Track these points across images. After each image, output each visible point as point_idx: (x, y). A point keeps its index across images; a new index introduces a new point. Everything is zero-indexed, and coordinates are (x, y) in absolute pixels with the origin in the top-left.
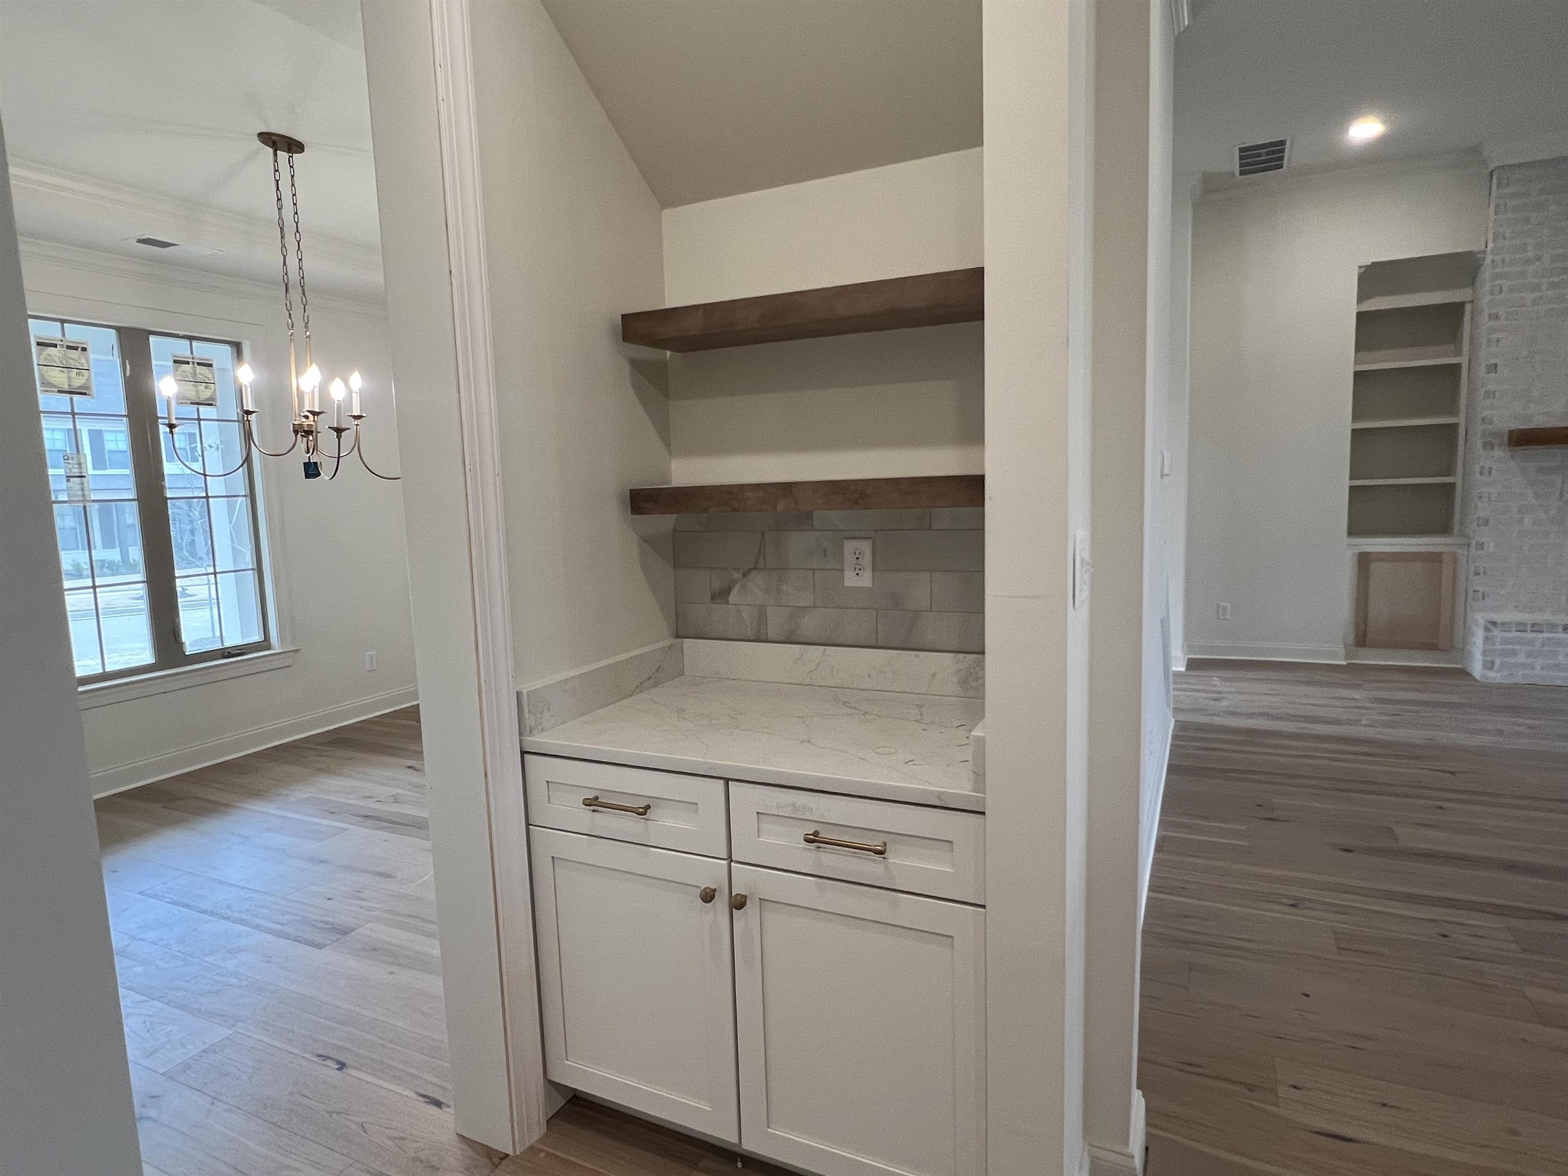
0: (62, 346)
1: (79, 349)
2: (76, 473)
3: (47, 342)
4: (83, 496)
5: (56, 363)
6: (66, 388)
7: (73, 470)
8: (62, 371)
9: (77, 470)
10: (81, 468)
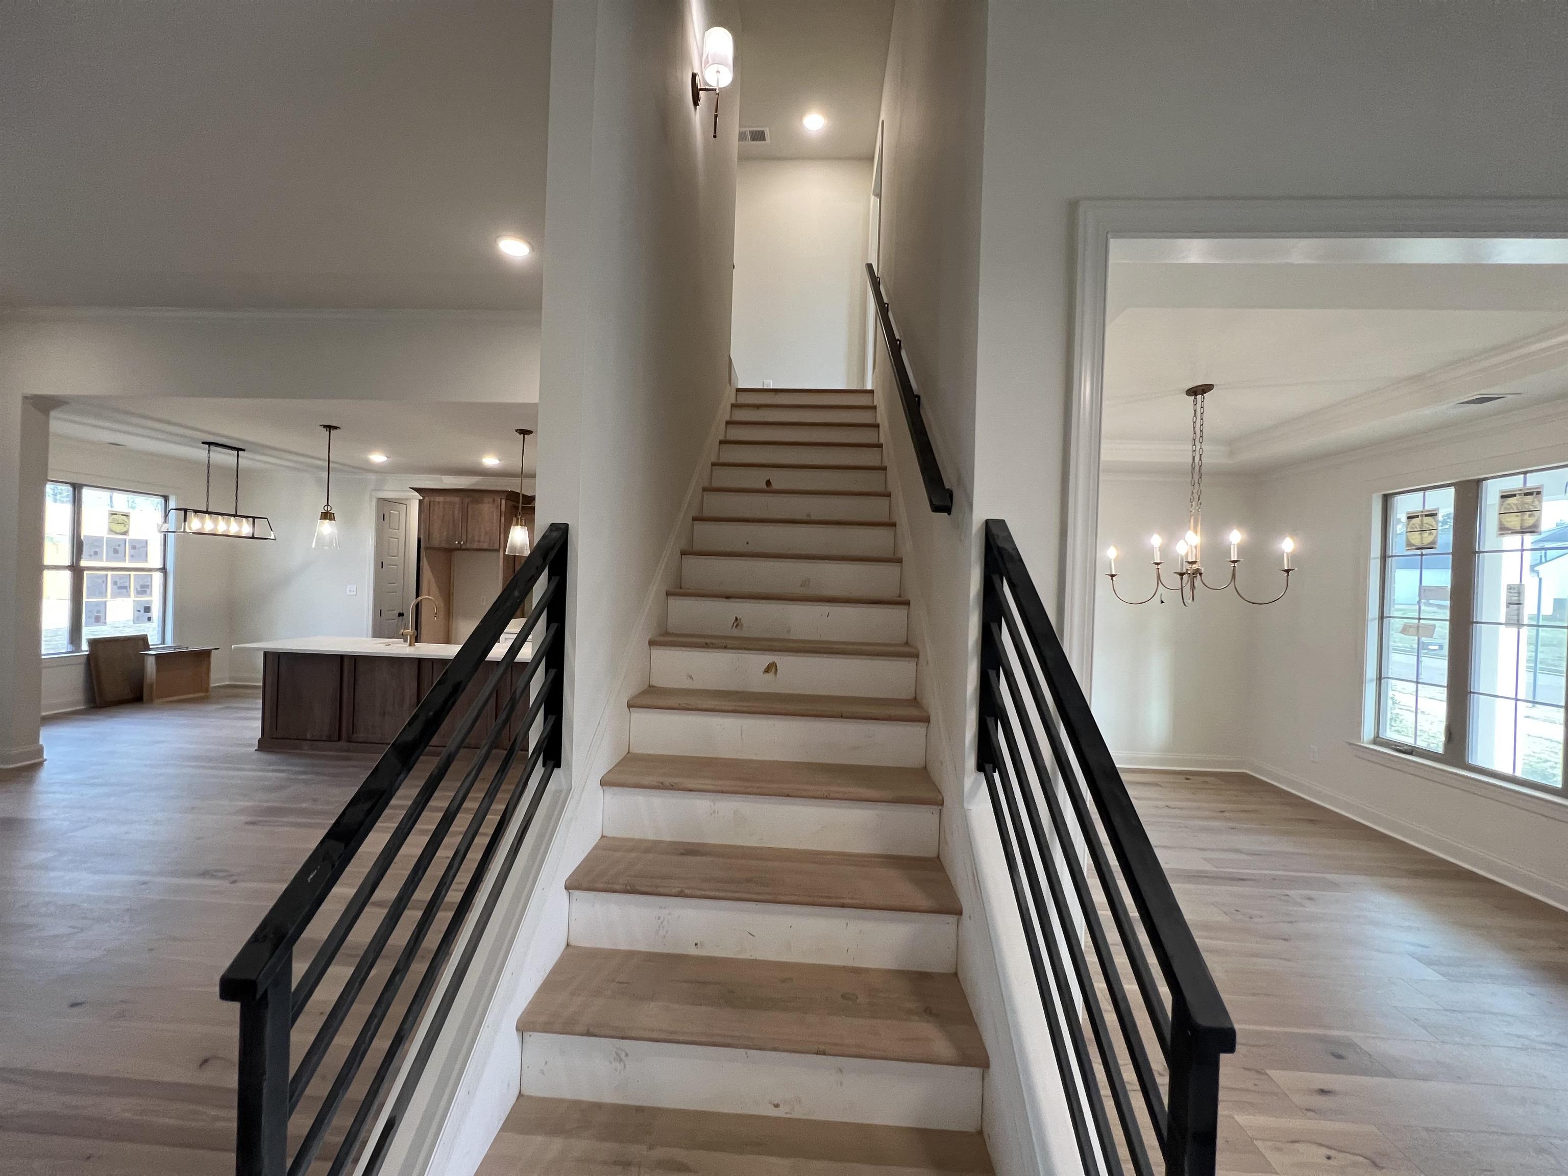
0: (1520, 494)
1: (1535, 494)
2: (1515, 600)
3: (1508, 493)
4: (1518, 620)
5: (1513, 509)
6: (1518, 528)
7: (1514, 598)
8: (1517, 516)
9: (1516, 598)
10: (1519, 596)
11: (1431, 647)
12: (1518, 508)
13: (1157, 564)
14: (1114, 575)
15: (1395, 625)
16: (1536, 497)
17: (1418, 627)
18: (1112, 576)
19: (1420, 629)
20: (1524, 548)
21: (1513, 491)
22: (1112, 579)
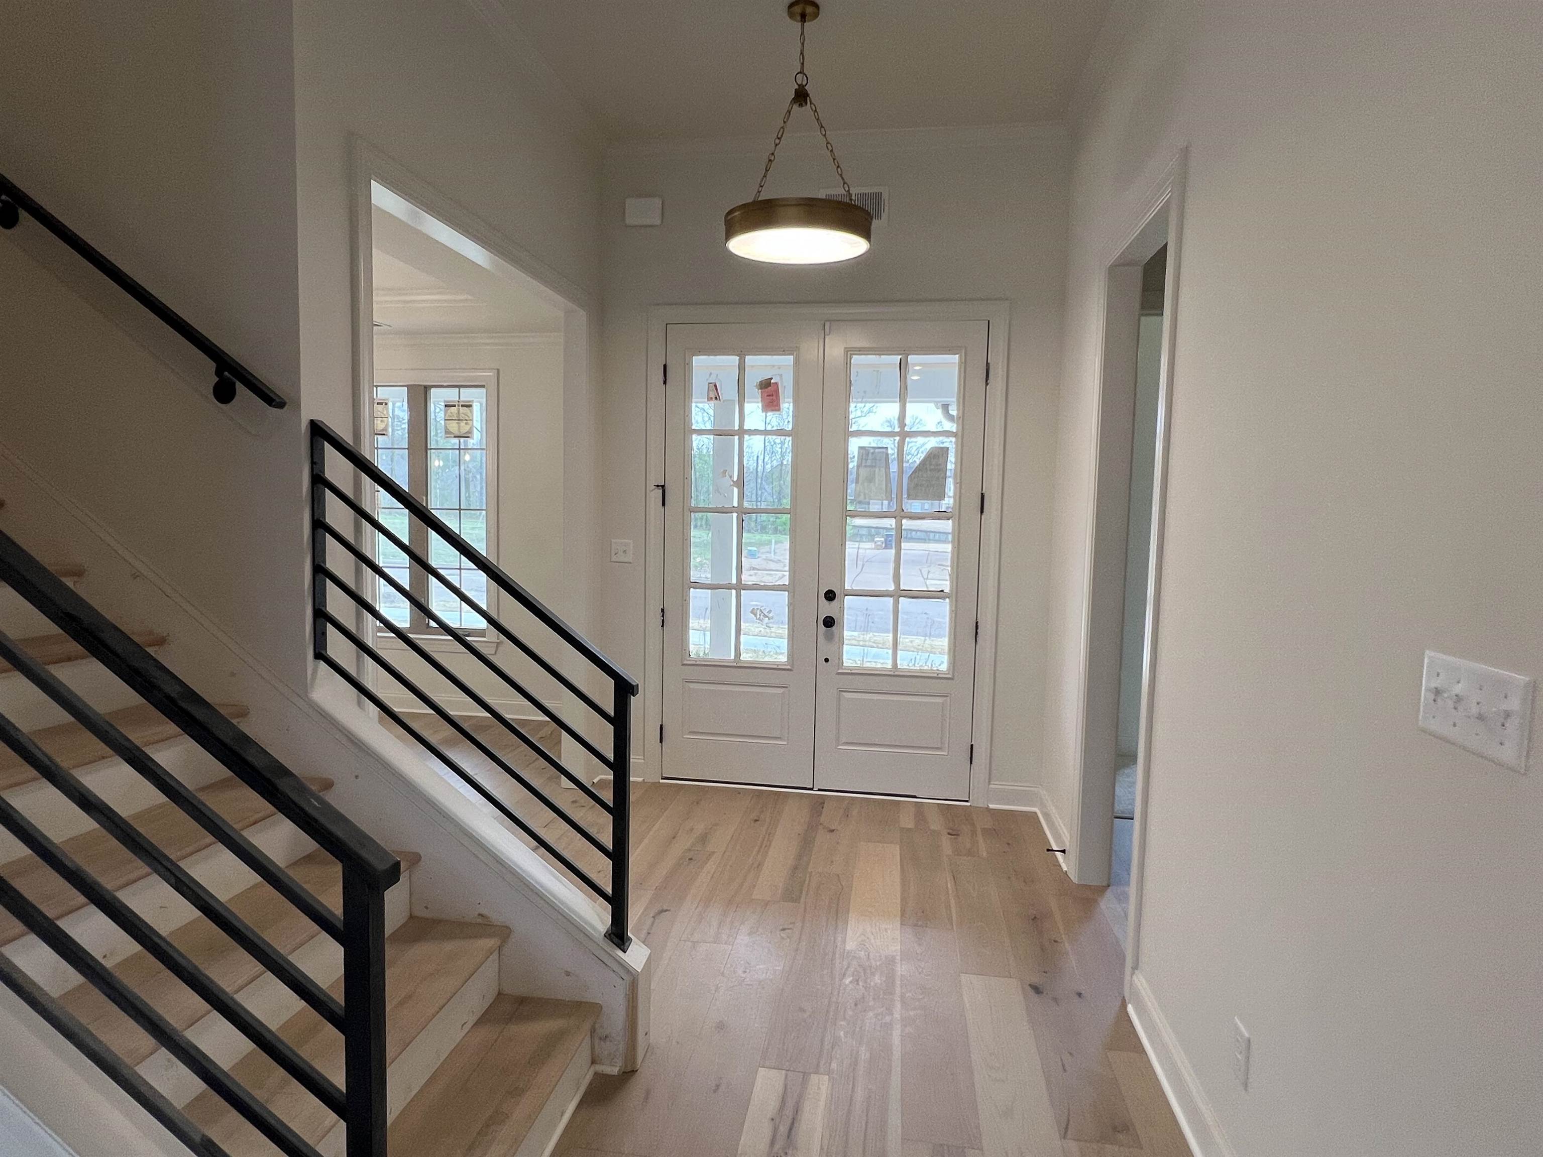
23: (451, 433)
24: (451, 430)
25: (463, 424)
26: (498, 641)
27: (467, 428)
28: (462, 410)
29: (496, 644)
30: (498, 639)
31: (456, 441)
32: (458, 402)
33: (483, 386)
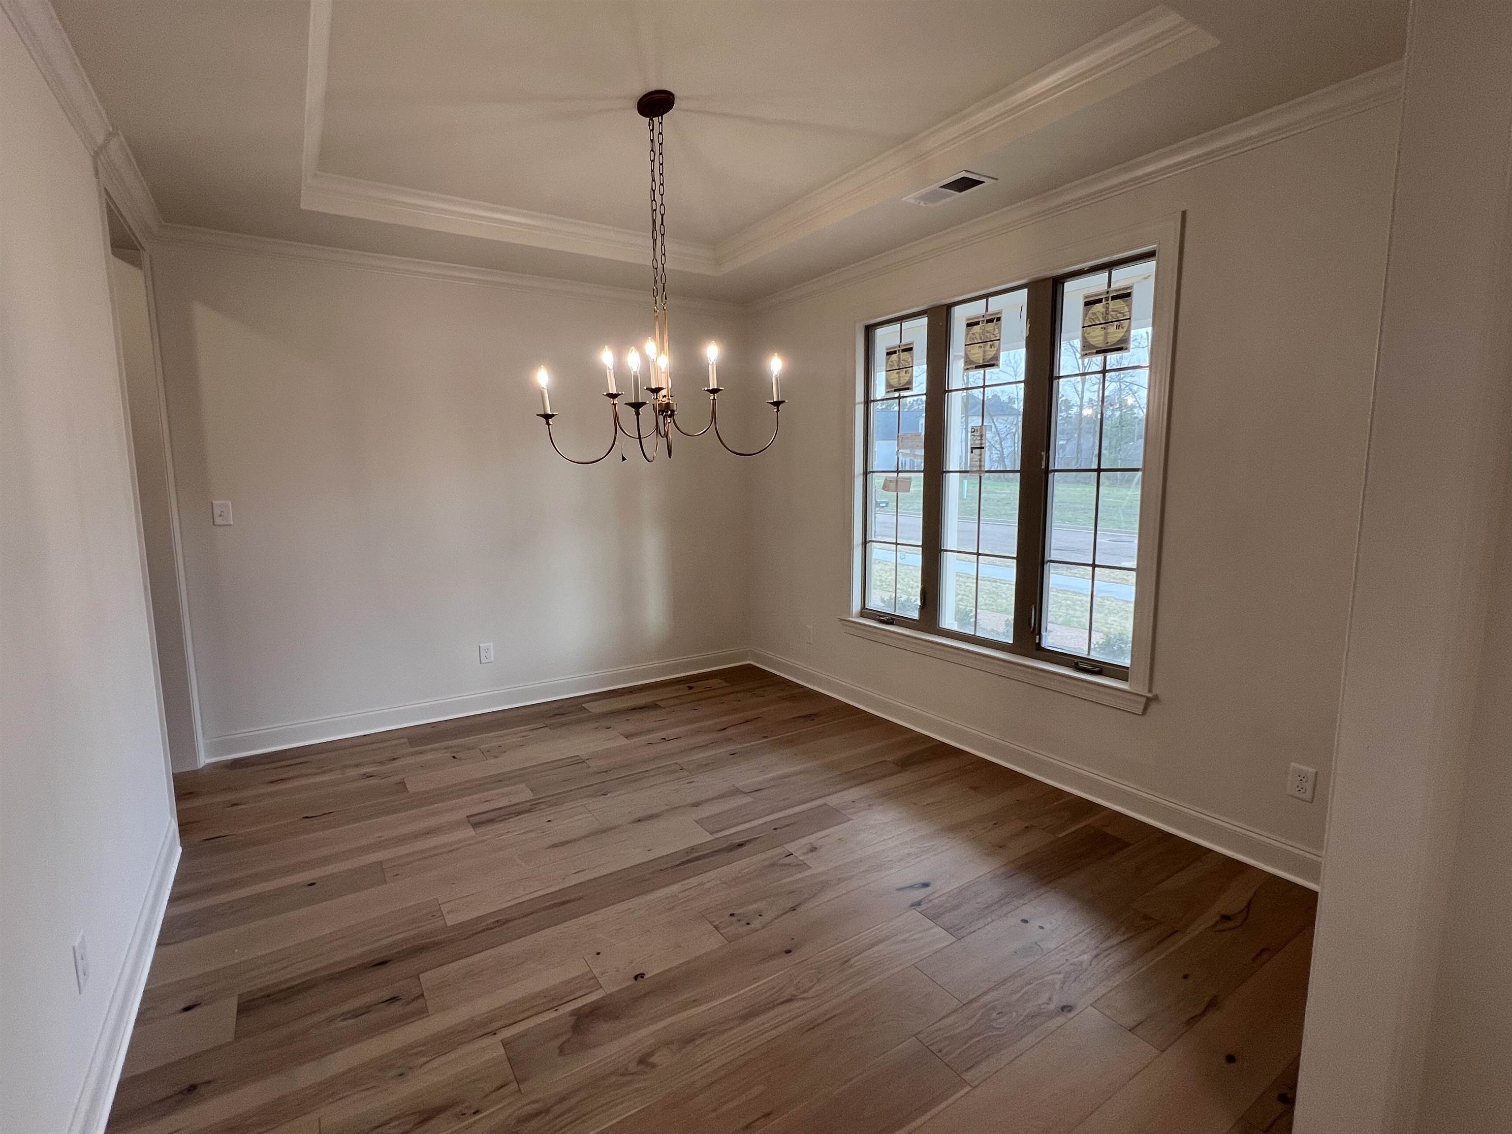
0: (983, 322)
1: (995, 320)
2: (977, 444)
3: (972, 321)
4: (980, 466)
5: (977, 339)
6: (981, 362)
7: (977, 442)
8: (980, 347)
9: (979, 442)
10: (981, 439)
11: (881, 505)
12: (981, 338)
13: (613, 396)
14: (551, 416)
15: (877, 481)
16: (996, 324)
17: (897, 481)
18: (547, 417)
19: (899, 484)
20: (986, 384)
21: (976, 318)
22: (548, 424)
23: (1093, 347)
24: (1093, 341)
25: (1112, 329)
26: (1150, 695)
27: (1120, 334)
28: (1113, 305)
29: (1144, 700)
30: (1150, 691)
31: (1099, 358)
32: (1108, 292)
33: (1150, 255)
